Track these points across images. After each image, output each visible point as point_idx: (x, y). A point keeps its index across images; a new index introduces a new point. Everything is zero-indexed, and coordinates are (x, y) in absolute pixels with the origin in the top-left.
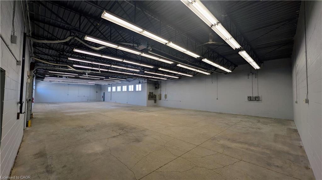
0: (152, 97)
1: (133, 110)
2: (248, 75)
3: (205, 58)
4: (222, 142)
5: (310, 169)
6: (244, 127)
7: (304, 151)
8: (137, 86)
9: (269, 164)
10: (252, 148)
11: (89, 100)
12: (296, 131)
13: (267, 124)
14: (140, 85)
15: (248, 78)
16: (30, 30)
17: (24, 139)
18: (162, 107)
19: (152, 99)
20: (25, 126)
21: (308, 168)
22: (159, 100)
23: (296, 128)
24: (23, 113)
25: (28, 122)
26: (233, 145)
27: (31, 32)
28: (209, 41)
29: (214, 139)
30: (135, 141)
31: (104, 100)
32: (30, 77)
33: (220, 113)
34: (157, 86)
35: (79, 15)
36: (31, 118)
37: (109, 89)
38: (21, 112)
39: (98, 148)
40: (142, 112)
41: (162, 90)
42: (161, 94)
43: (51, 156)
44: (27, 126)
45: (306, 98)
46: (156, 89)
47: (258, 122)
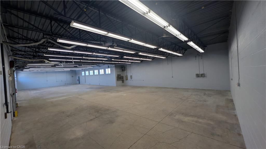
0: (120, 78)
1: (105, 91)
2: (196, 57)
3: (161, 47)
4: (177, 117)
5: (241, 135)
6: (193, 101)
7: (237, 119)
8: (107, 70)
9: (213, 134)
10: (200, 120)
11: (66, 84)
12: (232, 101)
13: (210, 97)
14: (109, 69)
15: (196, 59)
16: (5, 34)
17: (13, 129)
18: (129, 86)
19: (120, 80)
20: (13, 116)
21: (240, 135)
22: (126, 80)
23: (232, 98)
24: (10, 113)
25: (15, 112)
26: (186, 119)
27: (6, 36)
28: (164, 36)
29: (171, 114)
30: (109, 123)
31: (79, 83)
32: (11, 75)
33: (176, 88)
34: (123, 69)
35: (50, 21)
36: (16, 107)
37: (83, 73)
38: (8, 112)
39: (79, 133)
40: (113, 92)
41: (127, 72)
42: (127, 76)
43: (39, 146)
44: (14, 116)
45: (238, 82)
46: (122, 71)
47: (204, 95)
